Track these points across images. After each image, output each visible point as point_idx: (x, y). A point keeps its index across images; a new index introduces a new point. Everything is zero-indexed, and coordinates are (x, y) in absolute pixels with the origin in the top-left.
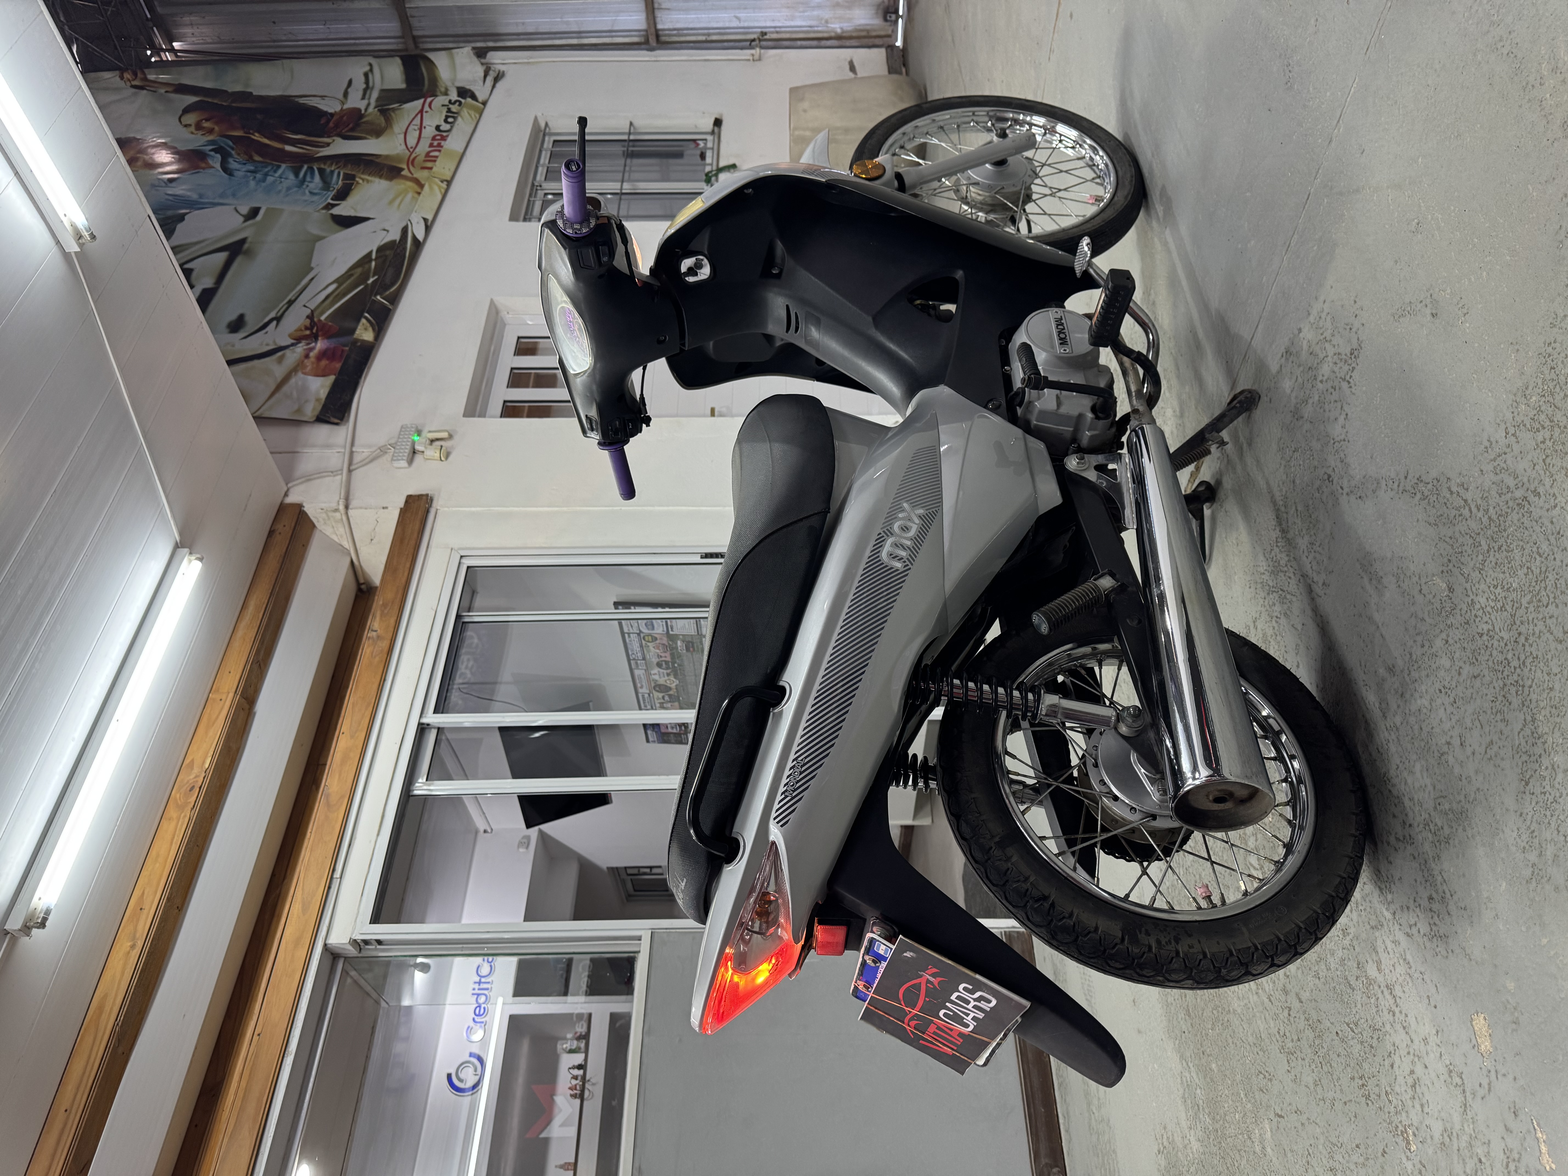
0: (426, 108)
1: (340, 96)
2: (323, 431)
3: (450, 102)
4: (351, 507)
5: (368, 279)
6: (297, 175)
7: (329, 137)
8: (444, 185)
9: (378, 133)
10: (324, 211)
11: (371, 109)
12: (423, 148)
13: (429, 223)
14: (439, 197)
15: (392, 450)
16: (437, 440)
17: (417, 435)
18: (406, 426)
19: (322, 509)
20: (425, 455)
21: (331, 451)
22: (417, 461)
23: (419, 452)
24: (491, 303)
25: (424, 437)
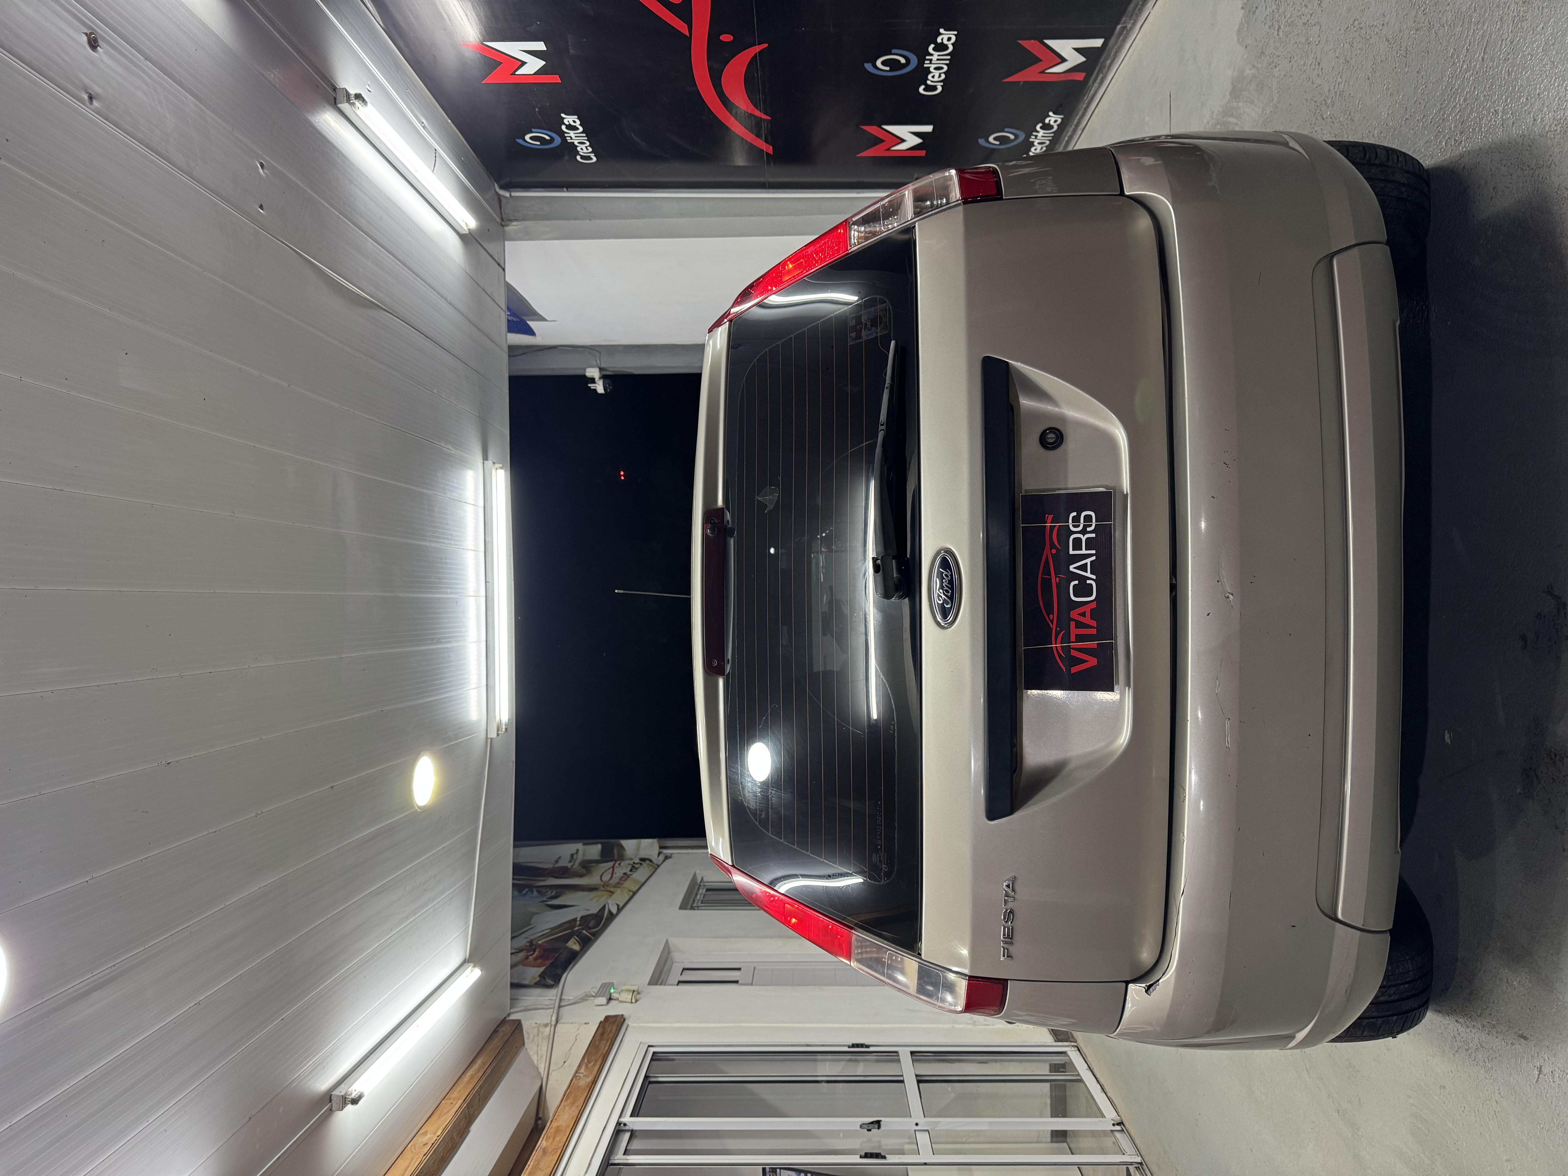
0: (617, 865)
1: (553, 862)
2: (538, 991)
3: (634, 863)
4: (559, 1022)
5: (575, 927)
6: (520, 891)
7: (544, 876)
8: (631, 893)
9: (581, 876)
10: (540, 904)
12: (615, 881)
13: (620, 907)
14: (627, 898)
15: (594, 997)
16: (629, 991)
17: (614, 989)
18: (606, 983)
19: (536, 1023)
20: (620, 999)
21: (544, 998)
22: (612, 1003)
23: (614, 998)
24: (667, 941)
25: (619, 990)
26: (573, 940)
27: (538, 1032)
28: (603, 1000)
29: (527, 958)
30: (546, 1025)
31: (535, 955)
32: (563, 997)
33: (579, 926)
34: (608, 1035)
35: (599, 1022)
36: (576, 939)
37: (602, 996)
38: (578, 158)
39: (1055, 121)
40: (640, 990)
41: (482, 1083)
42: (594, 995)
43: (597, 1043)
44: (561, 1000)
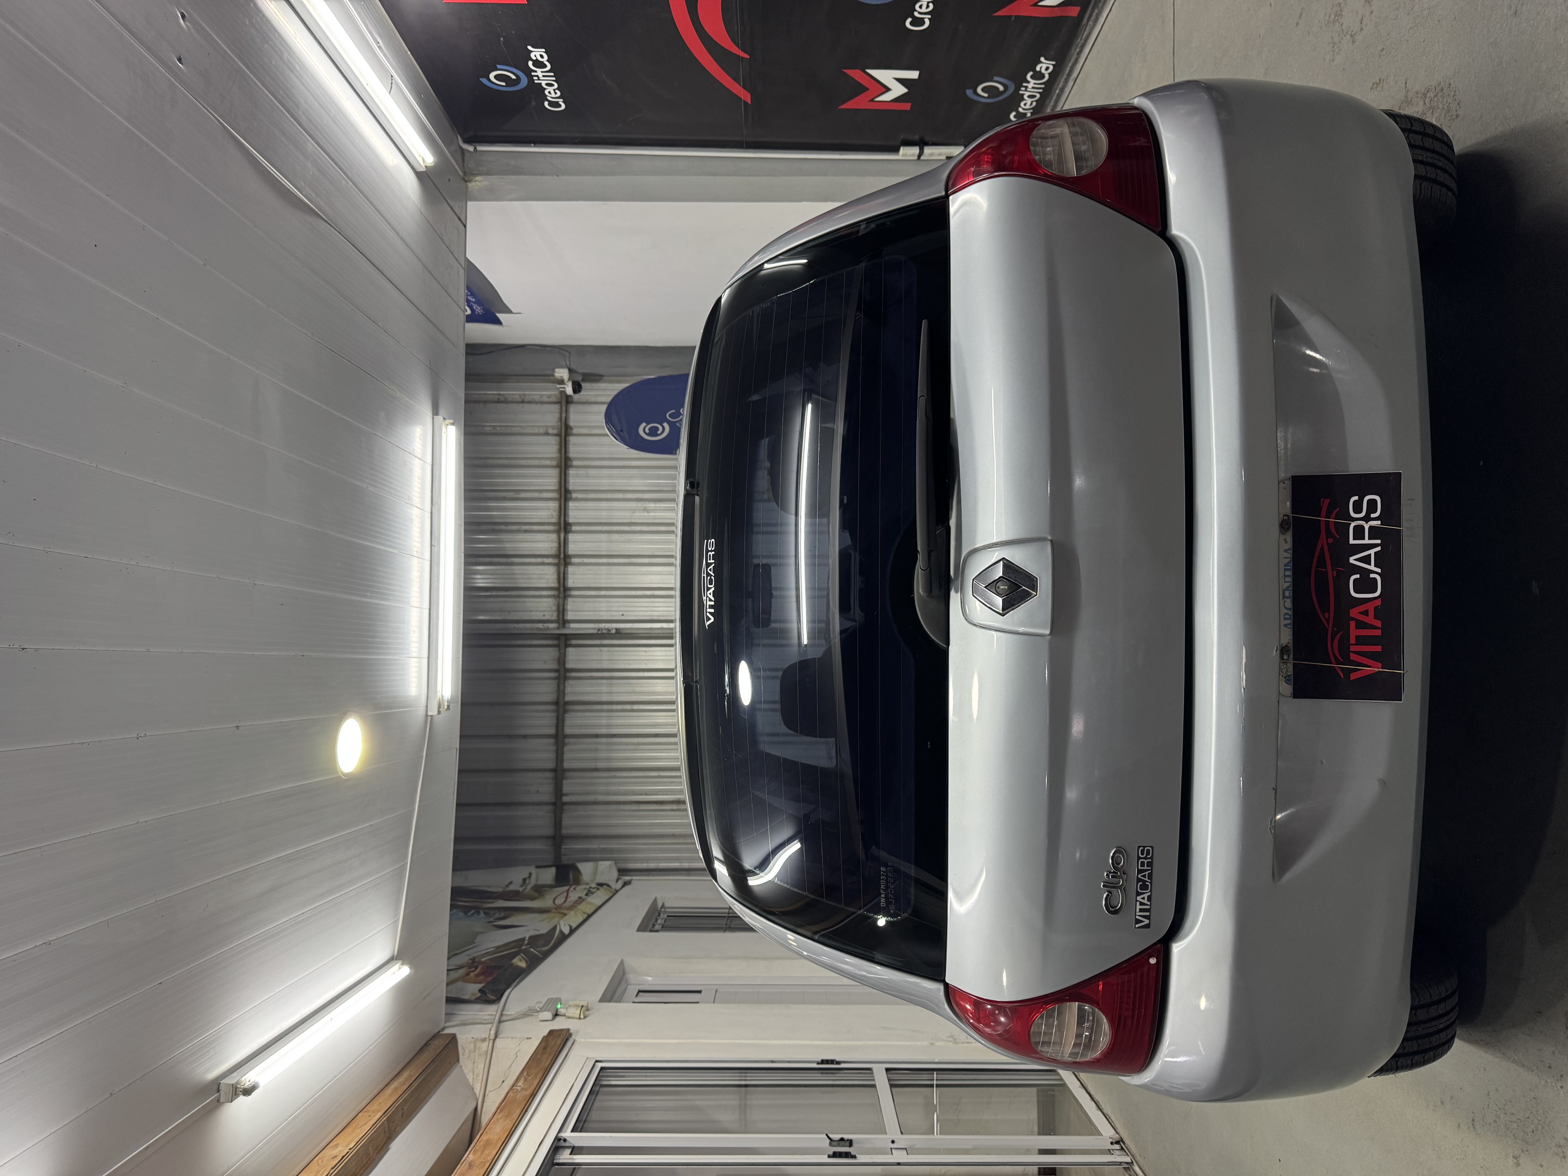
0: (572, 889)
1: (503, 885)
2: (477, 1007)
3: (590, 887)
4: (499, 1037)
5: (522, 946)
7: (493, 899)
8: (586, 916)
9: (532, 899)
10: (487, 924)
11: (527, 890)
12: (568, 904)
13: (573, 929)
14: (581, 919)
15: (540, 1012)
16: (577, 1006)
17: (561, 1004)
18: (552, 999)
19: (473, 1038)
20: (567, 1014)
21: (482, 1013)
22: (558, 1019)
23: (561, 1014)
24: (622, 960)
25: (567, 1007)
26: (520, 958)
27: (475, 1047)
28: (548, 1015)
29: (468, 974)
30: (484, 1040)
31: (477, 971)
32: (504, 1013)
33: (527, 945)
34: (551, 1049)
35: (542, 1037)
36: (522, 956)
37: (548, 1011)
38: (546, 104)
39: (1047, 68)
40: (589, 1006)
41: (407, 1097)
42: (539, 1010)
43: (539, 1057)
44: (502, 1015)
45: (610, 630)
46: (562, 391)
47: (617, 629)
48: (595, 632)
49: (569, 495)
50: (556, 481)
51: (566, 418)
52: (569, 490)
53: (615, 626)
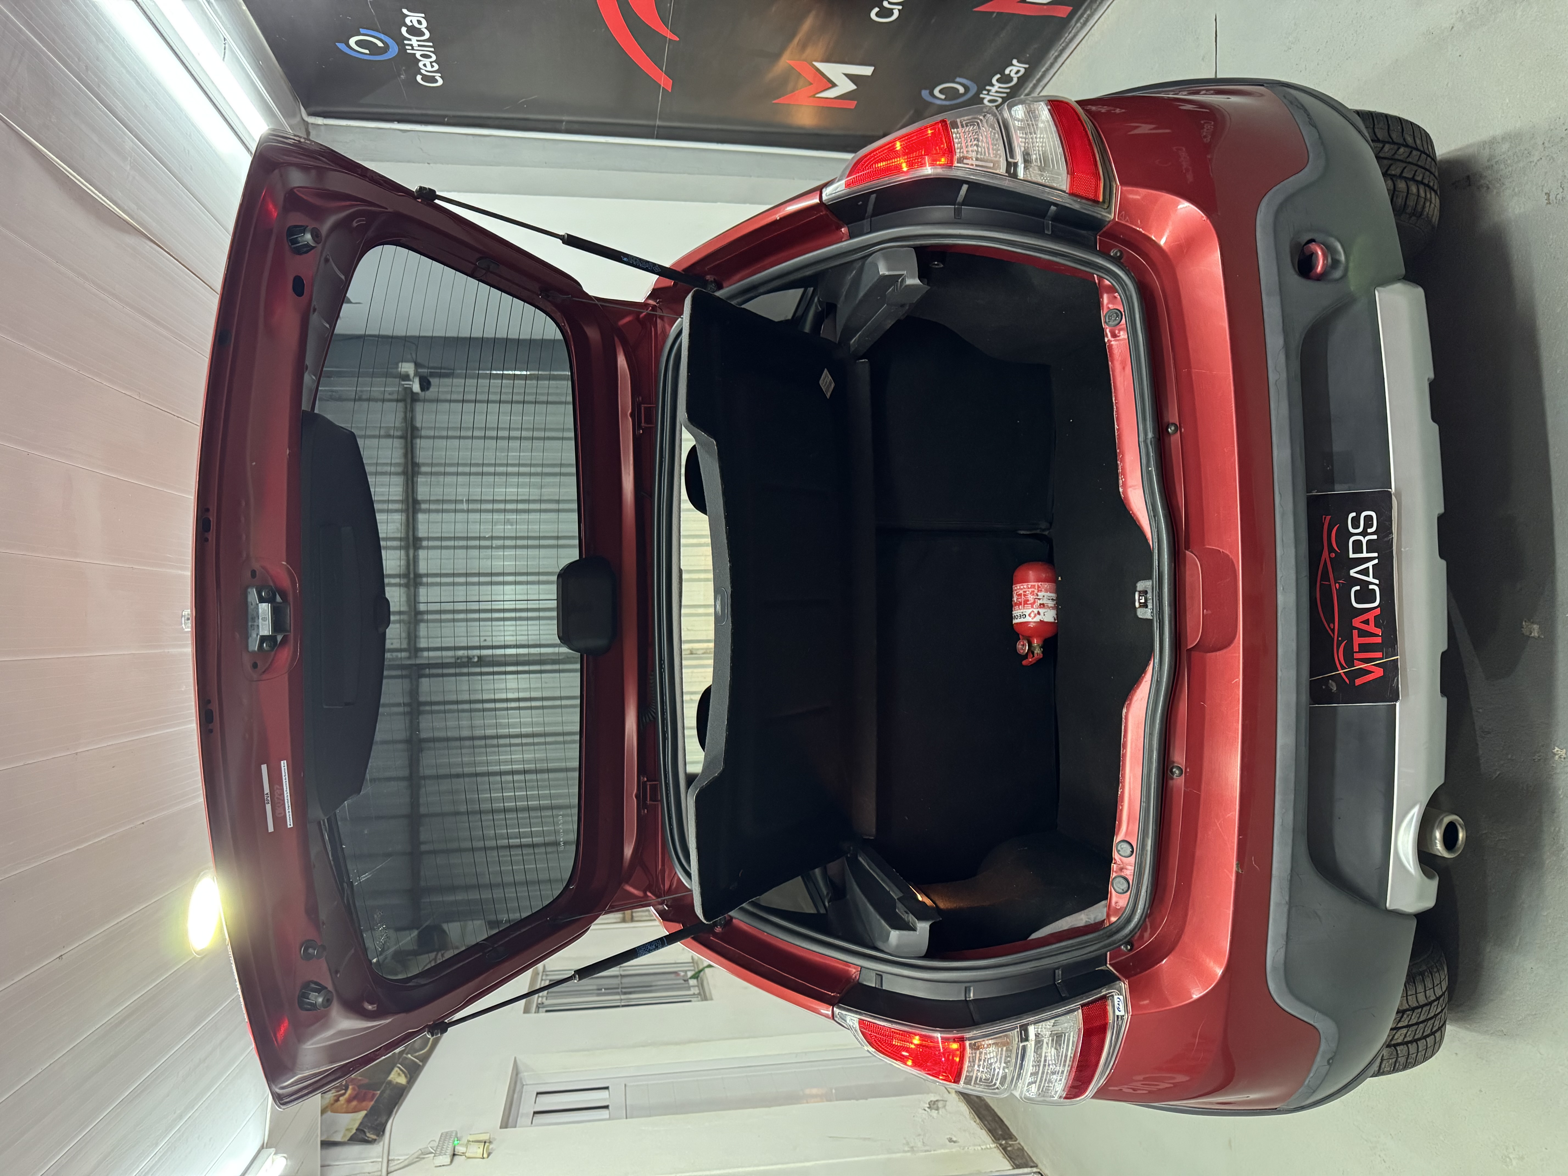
2: (355, 1150)
15: (433, 1153)
16: (479, 1142)
17: (457, 1139)
18: (447, 1133)
20: (467, 1154)
21: (365, 1161)
22: (457, 1160)
23: (459, 1153)
24: (515, 1058)
25: (464, 1141)
26: (396, 1069)
28: (446, 1159)
29: (337, 1100)
31: (347, 1095)
32: (390, 1158)
36: (399, 1068)
37: (445, 1154)
38: (419, 78)
39: (1018, 72)
40: (491, 1137)
42: (434, 1152)
44: (388, 1161)
45: (471, 659)
46: (406, 387)
47: (478, 657)
48: (453, 660)
49: (417, 507)
50: (402, 490)
51: (413, 419)
52: (418, 500)
53: (476, 652)
